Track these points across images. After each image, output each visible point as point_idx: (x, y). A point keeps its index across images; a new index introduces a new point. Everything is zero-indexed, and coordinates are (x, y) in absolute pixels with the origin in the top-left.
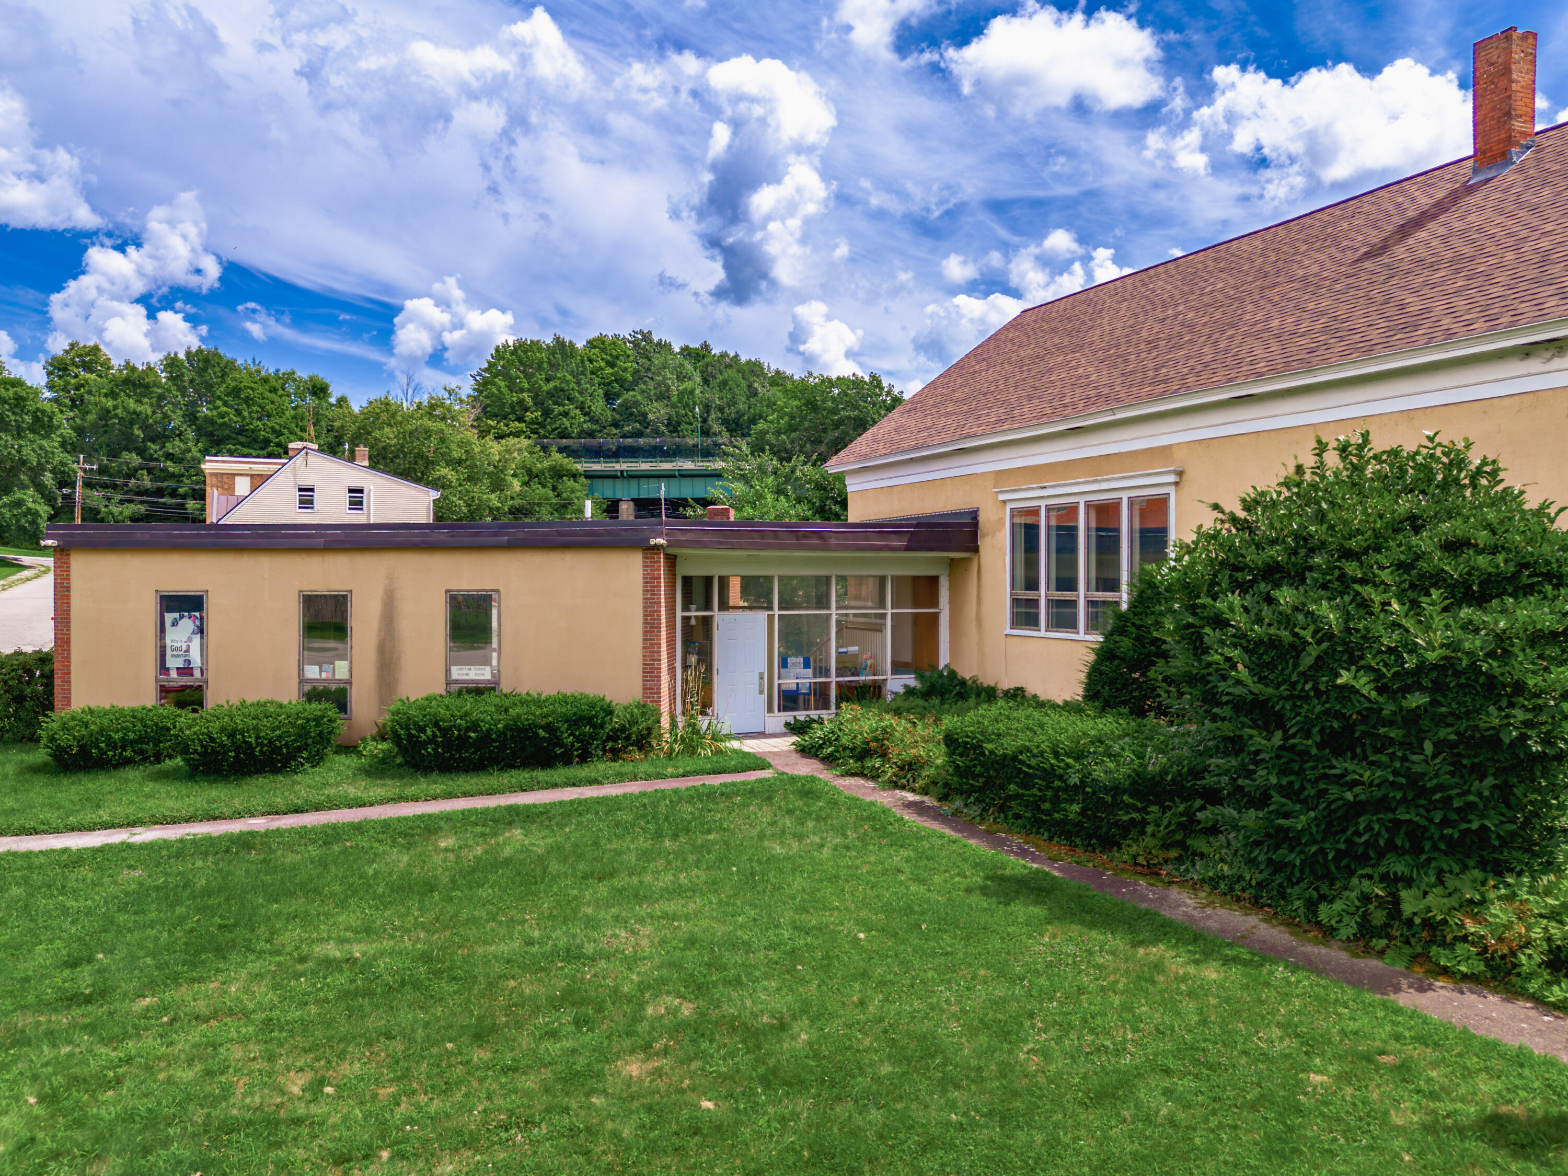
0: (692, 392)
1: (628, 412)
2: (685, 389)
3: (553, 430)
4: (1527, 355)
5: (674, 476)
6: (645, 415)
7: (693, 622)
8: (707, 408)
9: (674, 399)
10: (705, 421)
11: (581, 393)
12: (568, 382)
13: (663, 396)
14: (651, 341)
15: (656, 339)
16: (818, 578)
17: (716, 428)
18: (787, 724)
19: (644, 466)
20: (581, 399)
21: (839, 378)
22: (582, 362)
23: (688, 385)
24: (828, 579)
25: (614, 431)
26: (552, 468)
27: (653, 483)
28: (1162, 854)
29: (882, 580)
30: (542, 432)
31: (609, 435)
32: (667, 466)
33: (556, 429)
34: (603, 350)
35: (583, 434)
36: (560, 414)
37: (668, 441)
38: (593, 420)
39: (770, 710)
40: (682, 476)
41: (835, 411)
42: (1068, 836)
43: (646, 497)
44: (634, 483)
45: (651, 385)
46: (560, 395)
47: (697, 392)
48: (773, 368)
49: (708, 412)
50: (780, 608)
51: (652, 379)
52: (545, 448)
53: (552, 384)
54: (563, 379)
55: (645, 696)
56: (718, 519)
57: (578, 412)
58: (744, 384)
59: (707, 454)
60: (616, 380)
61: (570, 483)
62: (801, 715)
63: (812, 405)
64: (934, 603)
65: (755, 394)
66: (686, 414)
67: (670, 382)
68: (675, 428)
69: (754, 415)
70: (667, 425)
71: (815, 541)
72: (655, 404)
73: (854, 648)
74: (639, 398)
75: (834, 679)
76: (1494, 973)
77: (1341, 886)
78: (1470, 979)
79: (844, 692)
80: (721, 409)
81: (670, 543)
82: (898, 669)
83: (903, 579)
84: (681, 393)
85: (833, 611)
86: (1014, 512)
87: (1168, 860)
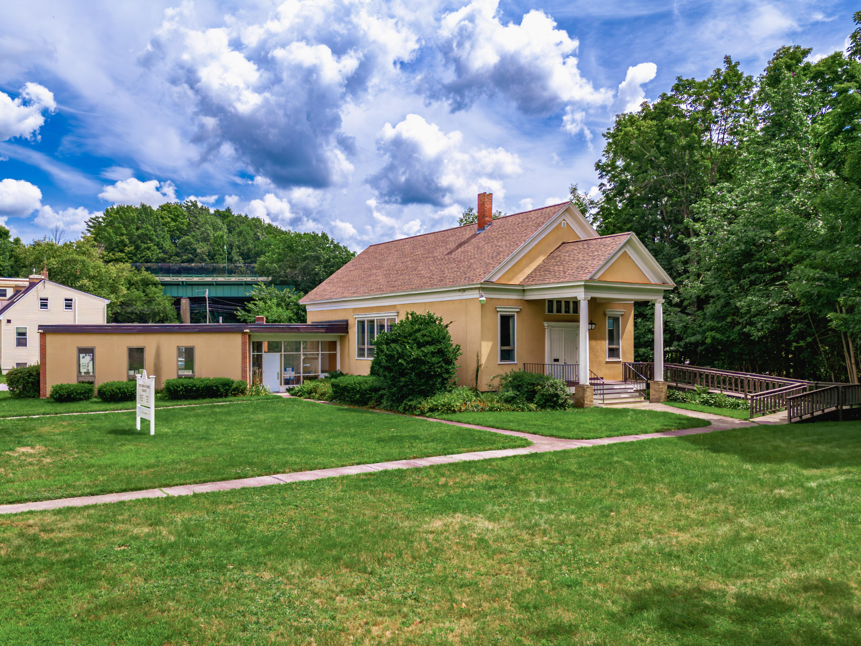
0: (222, 237)
1: (185, 248)
2: (218, 236)
3: (141, 257)
4: (459, 291)
5: (213, 285)
6: (195, 250)
7: (256, 356)
8: (231, 247)
9: (212, 241)
10: (229, 253)
11: (157, 236)
12: (150, 231)
13: (205, 239)
14: (197, 207)
15: (200, 206)
16: (296, 342)
17: (236, 258)
18: (287, 389)
19: (196, 279)
20: (157, 240)
22: (157, 218)
23: (219, 233)
24: (300, 342)
25: (178, 259)
26: (143, 280)
27: (201, 289)
29: (318, 342)
30: (135, 259)
31: (174, 260)
32: (209, 279)
33: (143, 257)
34: (170, 212)
35: (158, 260)
36: (145, 248)
37: (209, 265)
38: (165, 252)
39: (281, 384)
40: (217, 284)
41: (304, 252)
43: (197, 296)
44: (189, 289)
45: (198, 232)
46: (145, 238)
47: (225, 237)
48: (267, 222)
49: (231, 249)
50: (284, 352)
51: (198, 229)
52: (138, 269)
53: (140, 231)
54: (147, 229)
55: (242, 379)
57: (156, 247)
58: (251, 233)
59: (231, 272)
60: (177, 230)
61: (154, 289)
62: (291, 386)
63: (290, 248)
64: (335, 350)
65: (258, 239)
66: (219, 250)
67: (209, 231)
68: (213, 257)
69: (258, 251)
70: (208, 256)
71: (296, 330)
72: (201, 244)
73: (309, 365)
74: (192, 240)
75: (302, 375)
76: (422, 414)
77: (402, 402)
78: (419, 415)
79: (305, 378)
80: (239, 247)
81: (251, 331)
82: (323, 372)
83: (325, 342)
84: (216, 238)
85: (302, 353)
86: (358, 321)
87: (377, 405)
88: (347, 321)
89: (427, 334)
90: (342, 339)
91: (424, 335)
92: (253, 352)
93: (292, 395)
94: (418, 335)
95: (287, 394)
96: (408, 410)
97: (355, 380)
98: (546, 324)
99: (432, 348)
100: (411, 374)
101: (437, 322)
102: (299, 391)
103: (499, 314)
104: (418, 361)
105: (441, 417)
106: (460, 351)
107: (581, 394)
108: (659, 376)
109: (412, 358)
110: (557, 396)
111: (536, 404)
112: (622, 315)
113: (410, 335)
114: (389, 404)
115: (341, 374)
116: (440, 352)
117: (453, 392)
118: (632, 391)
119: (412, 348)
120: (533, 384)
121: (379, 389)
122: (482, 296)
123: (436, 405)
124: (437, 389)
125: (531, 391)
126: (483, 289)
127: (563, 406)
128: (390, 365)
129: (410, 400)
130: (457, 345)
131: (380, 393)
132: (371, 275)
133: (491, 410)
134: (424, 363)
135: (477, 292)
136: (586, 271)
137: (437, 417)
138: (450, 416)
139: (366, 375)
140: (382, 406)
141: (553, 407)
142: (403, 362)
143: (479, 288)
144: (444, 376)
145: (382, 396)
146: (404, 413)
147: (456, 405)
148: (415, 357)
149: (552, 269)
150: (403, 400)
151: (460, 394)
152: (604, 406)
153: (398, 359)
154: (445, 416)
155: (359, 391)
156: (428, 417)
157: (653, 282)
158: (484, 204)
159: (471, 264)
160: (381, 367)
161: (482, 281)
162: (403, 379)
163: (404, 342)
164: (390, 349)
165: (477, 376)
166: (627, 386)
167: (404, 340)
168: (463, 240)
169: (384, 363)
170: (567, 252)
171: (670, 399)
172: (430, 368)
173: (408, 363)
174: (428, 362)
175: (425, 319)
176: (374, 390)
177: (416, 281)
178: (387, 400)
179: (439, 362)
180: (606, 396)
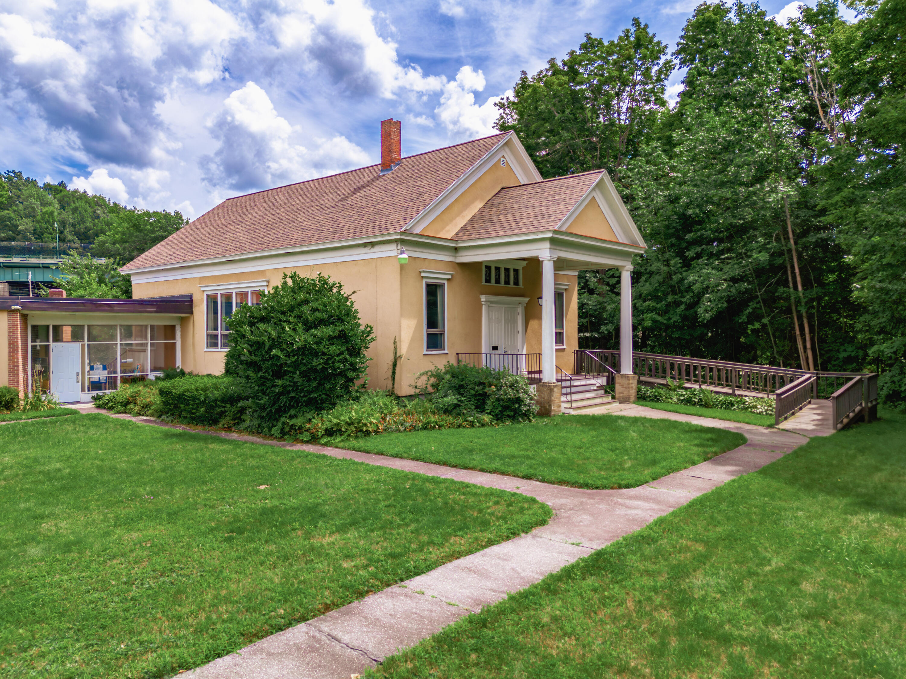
0: (52, 213)
1: (4, 223)
2: (47, 211)
4: (365, 246)
5: (39, 267)
6: (16, 226)
7: (38, 348)
8: (63, 224)
9: (39, 217)
10: (61, 232)
13: (31, 215)
14: (21, 179)
15: (25, 177)
16: (108, 326)
17: (70, 237)
18: (93, 397)
19: (16, 260)
21: (154, 212)
23: (49, 208)
24: (115, 326)
27: (23, 272)
28: (232, 422)
29: (146, 326)
32: (33, 260)
37: (36, 243)
39: (83, 390)
40: (44, 267)
41: (153, 231)
42: (202, 421)
43: (17, 280)
44: (8, 271)
45: (21, 207)
47: (56, 214)
48: (112, 201)
49: (64, 227)
50: (89, 341)
51: (22, 203)
55: (10, 383)
56: (55, 296)
58: (90, 210)
59: (64, 254)
62: (100, 393)
63: (137, 227)
64: (173, 337)
65: (98, 217)
66: (47, 228)
67: (35, 206)
68: (40, 236)
69: (97, 230)
70: (34, 234)
71: (106, 308)
72: (24, 220)
73: (130, 360)
74: (12, 215)
75: (119, 375)
76: (314, 439)
77: (278, 421)
78: (307, 442)
79: (125, 380)
80: (74, 225)
81: (23, 308)
82: (154, 369)
83: (158, 326)
84: (44, 214)
85: (119, 342)
86: (208, 296)
87: (235, 424)
88: (191, 296)
89: (320, 307)
90: (184, 321)
91: (314, 310)
92: (33, 340)
93: (99, 407)
94: (305, 309)
95: (91, 405)
96: (289, 433)
97: (198, 384)
98: (483, 298)
99: (328, 331)
100: (294, 373)
101: (335, 290)
102: (110, 400)
103: (425, 280)
104: (304, 350)
105: (346, 444)
106: (373, 336)
107: (546, 396)
108: (627, 368)
109: (295, 347)
110: (519, 400)
111: (489, 414)
112: (566, 290)
113: (292, 309)
114: (256, 423)
115: (182, 373)
116: (343, 337)
117: (362, 399)
118: (595, 388)
119: (294, 330)
120: (481, 384)
121: (240, 398)
122: (402, 252)
123: (338, 424)
124: (338, 397)
125: (480, 395)
126: (402, 242)
127: (526, 415)
128: (257, 359)
129: (292, 417)
130: (367, 326)
131: (239, 405)
132: (227, 232)
133: (426, 427)
134: (316, 354)
135: (393, 246)
136: (552, 219)
137: (341, 445)
138: (361, 443)
139: (218, 374)
140: (243, 426)
141: (513, 418)
142: (279, 353)
143: (396, 241)
144: (348, 375)
145: (243, 410)
146: (281, 438)
147: (371, 423)
148: (300, 344)
149: (495, 219)
150: (280, 416)
151: (375, 403)
152: (573, 412)
153: (270, 349)
154: (354, 443)
155: (204, 402)
156: (325, 445)
157: (621, 241)
158: (390, 135)
159: (380, 210)
160: (242, 362)
161: (403, 230)
162: (279, 382)
163: (280, 320)
164: (256, 332)
165: (394, 373)
166: (589, 382)
167: (282, 317)
168: (361, 184)
169: (246, 356)
170: (512, 198)
171: (641, 398)
172: (326, 363)
173: (288, 356)
174: (324, 354)
175: (315, 285)
176: (232, 400)
177: (296, 235)
178: (252, 416)
179: (341, 353)
180: (575, 397)
